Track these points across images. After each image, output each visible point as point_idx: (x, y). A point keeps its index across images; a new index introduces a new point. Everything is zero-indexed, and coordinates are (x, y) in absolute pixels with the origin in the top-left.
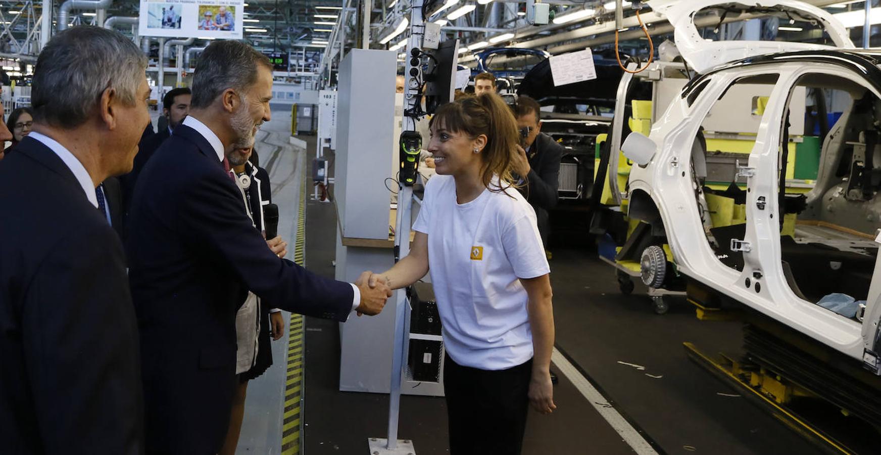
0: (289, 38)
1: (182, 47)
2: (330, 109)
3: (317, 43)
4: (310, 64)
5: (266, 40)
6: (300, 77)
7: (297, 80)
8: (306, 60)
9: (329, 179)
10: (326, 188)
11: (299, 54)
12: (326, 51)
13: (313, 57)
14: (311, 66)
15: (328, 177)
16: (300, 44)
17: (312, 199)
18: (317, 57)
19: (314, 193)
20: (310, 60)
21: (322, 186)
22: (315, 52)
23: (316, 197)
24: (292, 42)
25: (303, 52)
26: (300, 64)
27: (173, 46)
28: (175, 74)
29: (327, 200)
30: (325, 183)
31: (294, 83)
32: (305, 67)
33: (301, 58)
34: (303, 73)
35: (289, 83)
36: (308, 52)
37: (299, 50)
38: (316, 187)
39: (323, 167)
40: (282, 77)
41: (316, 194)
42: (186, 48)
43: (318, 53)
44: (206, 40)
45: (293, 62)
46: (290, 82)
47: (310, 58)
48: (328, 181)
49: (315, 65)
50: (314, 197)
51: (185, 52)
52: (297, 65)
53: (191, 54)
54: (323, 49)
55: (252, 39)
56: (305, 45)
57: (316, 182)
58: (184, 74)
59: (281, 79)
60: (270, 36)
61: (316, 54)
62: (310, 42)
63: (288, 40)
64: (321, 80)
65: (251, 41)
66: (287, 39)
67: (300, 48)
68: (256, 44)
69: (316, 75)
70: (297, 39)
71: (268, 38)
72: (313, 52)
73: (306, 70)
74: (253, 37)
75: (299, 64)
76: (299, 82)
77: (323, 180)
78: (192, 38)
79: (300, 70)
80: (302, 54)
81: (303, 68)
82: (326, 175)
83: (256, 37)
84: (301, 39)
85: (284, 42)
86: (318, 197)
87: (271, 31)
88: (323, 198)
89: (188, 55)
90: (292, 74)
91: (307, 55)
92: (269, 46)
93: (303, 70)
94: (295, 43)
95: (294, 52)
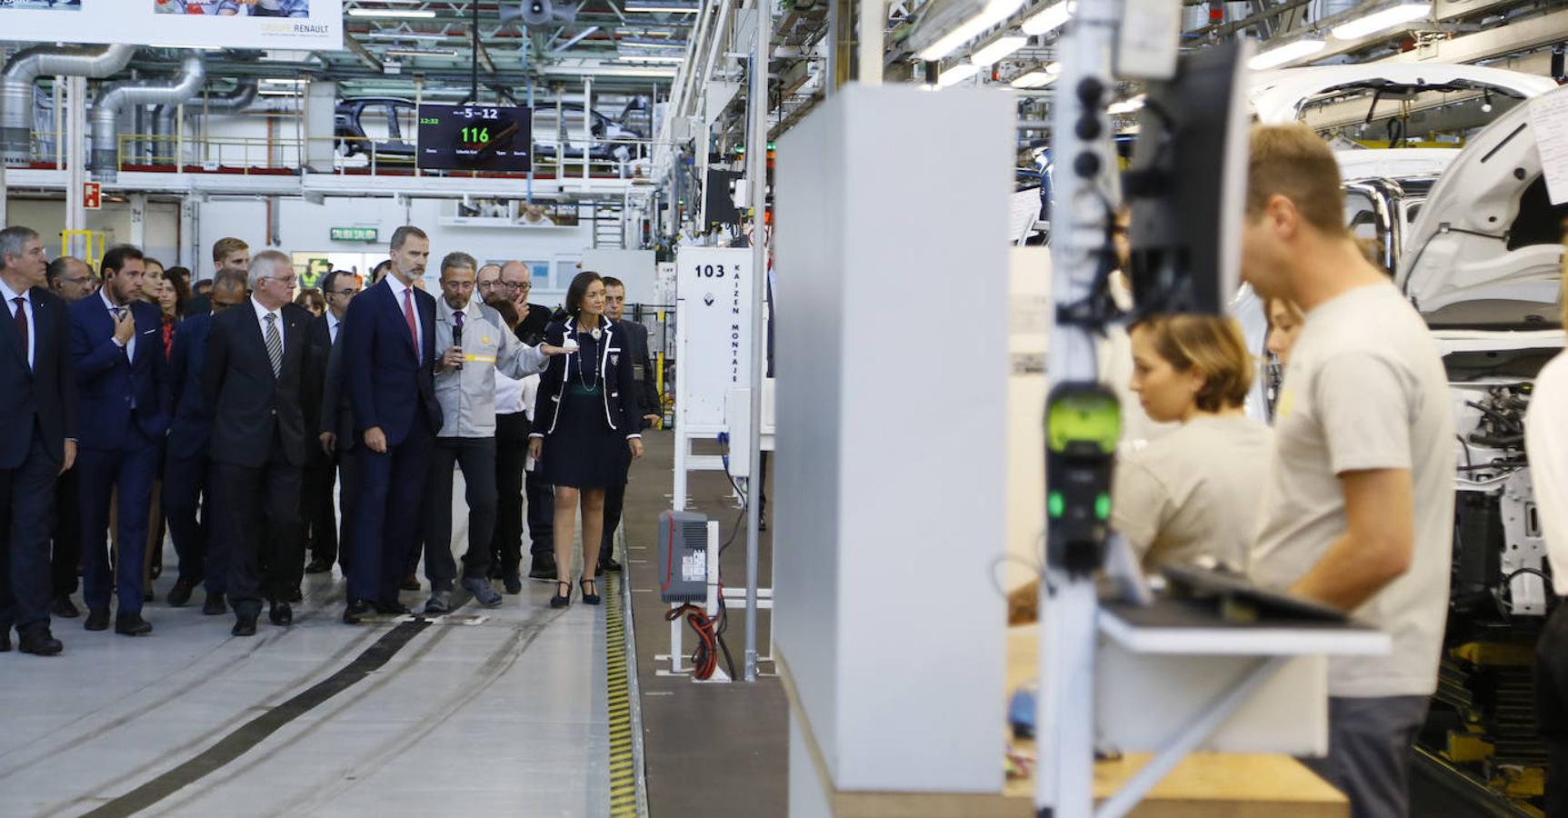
0: (525, 41)
1: (81, 82)
2: (721, 316)
3: (635, 61)
4: (614, 146)
5: (431, 52)
6: (574, 201)
7: (563, 210)
8: (597, 130)
9: (726, 592)
10: (715, 627)
11: (566, 106)
12: (676, 90)
13: (625, 114)
14: (621, 152)
15: (721, 585)
16: (570, 66)
17: (660, 673)
18: (635, 115)
19: (667, 650)
20: (613, 132)
21: (698, 620)
22: (631, 99)
23: (677, 666)
24: (540, 57)
25: (585, 99)
26: (575, 146)
27: (42, 80)
28: (58, 196)
29: (719, 676)
30: (711, 608)
31: (549, 224)
32: (592, 157)
33: (578, 123)
34: (586, 184)
35: (529, 225)
36: (602, 98)
37: (569, 92)
38: (677, 626)
39: (702, 546)
40: (503, 201)
41: (677, 655)
42: (98, 85)
43: (643, 100)
44: (183, 55)
45: (543, 137)
46: (535, 217)
47: (609, 121)
48: (721, 600)
49: (632, 150)
50: (668, 664)
51: (96, 103)
52: (561, 153)
53: (120, 111)
54: (665, 87)
55: (378, 49)
56: (589, 67)
57: (674, 605)
58: (94, 197)
59: (498, 207)
60: (450, 34)
61: (634, 106)
62: (609, 55)
63: (522, 52)
64: (664, 207)
65: (370, 57)
66: (517, 46)
67: (573, 84)
68: (392, 67)
69: (640, 189)
70: (555, 46)
71: (440, 44)
72: (623, 99)
73: (600, 172)
74: (377, 42)
75: (567, 146)
76: (573, 220)
77: (704, 598)
78: (128, 48)
79: (573, 171)
80: (579, 107)
81: (586, 161)
82: (714, 577)
83: (391, 42)
84: (576, 47)
85: (505, 59)
86: (684, 663)
87: (452, 15)
88: (704, 669)
89: (106, 116)
90: (543, 188)
91: (599, 109)
92: (448, 75)
93: (586, 171)
94: (550, 63)
95: (548, 99)
